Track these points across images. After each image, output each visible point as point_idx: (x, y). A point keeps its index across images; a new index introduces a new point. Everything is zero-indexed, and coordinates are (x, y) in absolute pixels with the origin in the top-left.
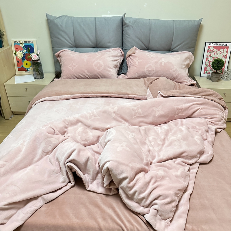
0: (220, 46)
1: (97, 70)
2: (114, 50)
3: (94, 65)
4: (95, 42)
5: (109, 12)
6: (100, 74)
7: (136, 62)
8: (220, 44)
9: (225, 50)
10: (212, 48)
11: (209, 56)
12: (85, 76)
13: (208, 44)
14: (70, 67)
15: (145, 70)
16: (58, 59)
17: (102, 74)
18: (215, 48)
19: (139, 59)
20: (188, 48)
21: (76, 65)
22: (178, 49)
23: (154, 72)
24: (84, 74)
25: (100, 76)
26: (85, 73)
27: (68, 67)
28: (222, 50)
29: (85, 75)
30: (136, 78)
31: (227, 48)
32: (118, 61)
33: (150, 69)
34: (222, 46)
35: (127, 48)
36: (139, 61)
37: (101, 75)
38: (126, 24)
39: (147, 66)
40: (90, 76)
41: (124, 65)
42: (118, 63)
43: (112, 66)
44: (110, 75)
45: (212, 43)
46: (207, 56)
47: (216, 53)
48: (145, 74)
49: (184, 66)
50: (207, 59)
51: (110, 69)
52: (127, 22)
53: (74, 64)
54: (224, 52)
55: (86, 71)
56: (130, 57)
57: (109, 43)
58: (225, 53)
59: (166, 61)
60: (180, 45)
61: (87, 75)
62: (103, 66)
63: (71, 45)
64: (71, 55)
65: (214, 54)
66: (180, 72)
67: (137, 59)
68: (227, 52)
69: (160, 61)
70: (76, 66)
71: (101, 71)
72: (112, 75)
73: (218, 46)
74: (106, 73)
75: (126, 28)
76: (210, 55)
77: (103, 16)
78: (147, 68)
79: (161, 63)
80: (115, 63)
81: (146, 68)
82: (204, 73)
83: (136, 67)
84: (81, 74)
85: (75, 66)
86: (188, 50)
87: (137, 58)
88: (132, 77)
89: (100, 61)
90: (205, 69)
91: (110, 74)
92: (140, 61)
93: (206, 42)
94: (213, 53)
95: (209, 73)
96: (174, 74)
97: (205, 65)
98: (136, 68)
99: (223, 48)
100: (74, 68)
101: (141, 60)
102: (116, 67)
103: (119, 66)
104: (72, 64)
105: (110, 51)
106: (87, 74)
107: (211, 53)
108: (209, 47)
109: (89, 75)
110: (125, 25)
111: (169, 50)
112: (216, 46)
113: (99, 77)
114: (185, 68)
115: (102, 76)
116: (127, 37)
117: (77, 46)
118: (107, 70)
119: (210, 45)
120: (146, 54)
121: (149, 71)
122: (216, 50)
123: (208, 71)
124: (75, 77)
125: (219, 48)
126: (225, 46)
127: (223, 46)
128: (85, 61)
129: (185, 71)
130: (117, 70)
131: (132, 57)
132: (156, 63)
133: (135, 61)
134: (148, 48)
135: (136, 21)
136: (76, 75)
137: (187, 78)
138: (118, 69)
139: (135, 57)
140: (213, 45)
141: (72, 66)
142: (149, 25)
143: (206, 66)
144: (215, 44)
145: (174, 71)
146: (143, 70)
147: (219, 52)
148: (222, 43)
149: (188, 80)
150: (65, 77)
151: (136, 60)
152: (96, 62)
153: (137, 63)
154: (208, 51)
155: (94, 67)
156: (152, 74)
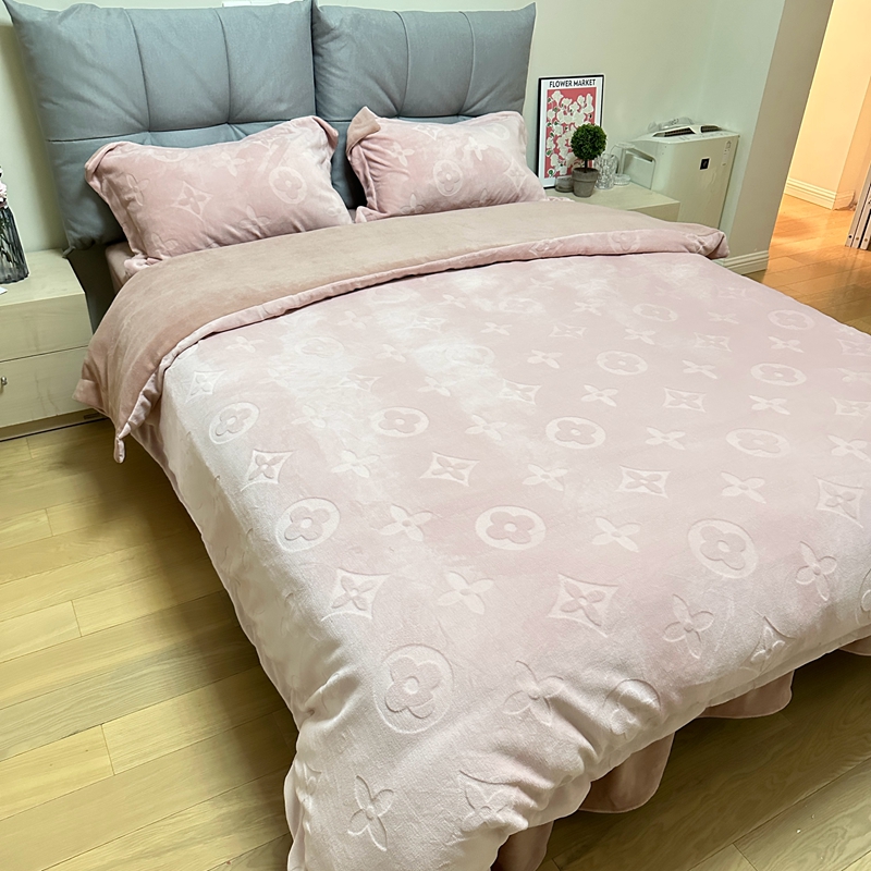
0: (576, 87)
1: (289, 204)
2: (299, 124)
3: (272, 185)
6: (300, 214)
7: (397, 159)
8: (576, 80)
9: (589, 97)
10: (557, 97)
11: (553, 120)
12: (248, 231)
13: (545, 85)
14: (184, 203)
15: (436, 181)
17: (306, 213)
18: (566, 94)
19: (403, 148)
20: (511, 101)
21: (206, 195)
22: (486, 107)
23: (460, 185)
24: (245, 222)
25: (302, 222)
26: (247, 219)
27: (174, 205)
28: (581, 99)
29: (249, 227)
30: (412, 213)
31: (593, 92)
33: (449, 177)
34: (580, 87)
35: (338, 116)
36: (405, 153)
37: (304, 218)
38: (328, 30)
39: (437, 168)
40: (265, 229)
44: (332, 213)
45: (555, 81)
46: (548, 121)
47: (568, 111)
48: (436, 196)
50: (549, 133)
52: (332, 20)
53: (195, 192)
54: (586, 105)
55: (250, 213)
56: (364, 143)
57: (280, 100)
58: (589, 109)
59: (484, 147)
60: (491, 91)
61: (254, 224)
62: (304, 185)
63: (133, 121)
65: (565, 113)
67: (396, 146)
68: (594, 104)
69: (467, 148)
70: (208, 199)
71: (303, 202)
73: (570, 87)
74: (318, 208)
75: (332, 45)
76: (556, 118)
78: (439, 174)
79: (473, 153)
81: (435, 173)
82: (546, 176)
83: (404, 173)
84: (234, 226)
85: (202, 199)
87: (395, 143)
88: (402, 212)
89: (288, 169)
90: (548, 161)
91: (331, 209)
92: (410, 152)
93: (540, 80)
94: (562, 111)
95: (558, 174)
96: (515, 184)
97: (546, 149)
98: (405, 178)
99: (584, 92)
100: (201, 205)
101: (413, 152)
104: (190, 194)
105: (293, 129)
106: (255, 219)
107: (556, 110)
108: (550, 93)
109: (261, 225)
111: (460, 111)
112: (565, 87)
113: (299, 226)
115: (307, 222)
118: (321, 198)
119: (552, 88)
120: (416, 128)
121: (445, 182)
122: (566, 102)
123: (553, 167)
124: (210, 241)
125: (572, 95)
126: (587, 86)
127: (584, 87)
128: (235, 175)
131: (373, 143)
132: (459, 153)
133: (394, 155)
134: (398, 112)
135: (359, 18)
136: (214, 232)
139: (385, 142)
140: (560, 87)
141: (192, 199)
143: (548, 152)
144: (563, 84)
145: (513, 174)
146: (430, 182)
147: (574, 107)
148: (579, 79)
150: (171, 246)
151: (394, 151)
152: (275, 174)
153: (403, 161)
154: (549, 107)
155: (275, 191)
156: (458, 193)
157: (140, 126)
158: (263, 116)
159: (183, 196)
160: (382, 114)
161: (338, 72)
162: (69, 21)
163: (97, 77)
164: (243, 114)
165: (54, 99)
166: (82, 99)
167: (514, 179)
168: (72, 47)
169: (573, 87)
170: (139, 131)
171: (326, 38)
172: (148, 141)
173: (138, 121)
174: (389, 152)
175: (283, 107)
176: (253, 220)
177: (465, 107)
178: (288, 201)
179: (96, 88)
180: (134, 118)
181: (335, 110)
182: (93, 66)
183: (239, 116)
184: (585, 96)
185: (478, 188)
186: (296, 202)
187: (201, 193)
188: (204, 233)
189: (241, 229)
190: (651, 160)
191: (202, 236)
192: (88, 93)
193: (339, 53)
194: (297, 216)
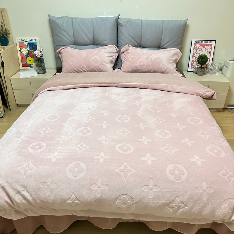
1: (94, 65)
2: (110, 47)
3: (91, 60)
4: (93, 40)
5: (105, 13)
6: (97, 68)
8: (205, 41)
9: (210, 47)
10: (197, 46)
11: (195, 52)
12: (84, 70)
13: (194, 42)
14: (70, 62)
16: (59, 55)
17: (99, 68)
18: (201, 45)
19: (132, 55)
20: (175, 46)
22: (167, 46)
23: (145, 66)
24: (83, 68)
25: (98, 70)
26: (84, 67)
27: (69, 62)
28: (206, 47)
29: (84, 69)
30: (130, 72)
31: (211, 45)
32: (113, 57)
33: (142, 64)
34: (206, 43)
35: (121, 46)
36: (132, 56)
37: (98, 69)
39: (139, 61)
40: (88, 70)
41: (119, 60)
42: (113, 58)
43: (108, 61)
44: (106, 69)
45: (197, 41)
46: (193, 52)
47: (201, 50)
48: (137, 69)
49: (172, 61)
50: (194, 56)
51: (106, 64)
53: (74, 60)
54: (208, 49)
56: (124, 53)
59: (156, 57)
60: (168, 42)
61: (86, 69)
63: (70, 42)
64: (71, 51)
66: (168, 66)
67: (130, 55)
68: (211, 49)
69: (151, 57)
70: (76, 62)
71: (98, 65)
72: (108, 69)
74: (102, 67)
77: (99, 17)
78: (139, 63)
80: (111, 58)
82: (191, 68)
83: (129, 62)
84: (80, 69)
86: (175, 47)
88: (126, 71)
89: (97, 57)
90: (192, 64)
91: (106, 68)
93: (192, 40)
94: (199, 50)
95: (196, 68)
96: (163, 68)
97: (192, 60)
98: (129, 63)
100: (74, 63)
101: (134, 56)
102: (111, 62)
103: (114, 61)
104: (72, 60)
105: (106, 48)
107: (197, 49)
108: (195, 44)
109: (87, 69)
110: (119, 25)
111: (159, 47)
112: (201, 43)
114: (173, 63)
115: (99, 70)
116: (121, 35)
117: (76, 44)
118: (104, 65)
120: (138, 51)
121: (140, 65)
122: (201, 47)
123: (194, 66)
124: (75, 71)
125: (204, 46)
126: (209, 43)
128: (84, 57)
129: (173, 66)
130: (112, 65)
132: (147, 58)
134: (140, 46)
136: (75, 69)
137: (174, 72)
138: (114, 64)
139: (128, 53)
140: (199, 43)
142: (141, 25)
145: (163, 65)
146: (136, 65)
147: (204, 49)
148: (206, 41)
149: (175, 74)
152: (93, 58)
153: (130, 58)
154: (194, 48)
155: (92, 62)
156: (144, 68)
157: (72, 44)
158: (101, 44)
159: (71, 60)
163: (63, 32)
166: (59, 37)
167: (163, 67)
169: (204, 43)
174: (128, 55)
175: (106, 42)
177: (161, 46)
178: (94, 64)
181: (121, 44)
183: (96, 43)
184: (208, 46)
185: (151, 68)
186: (96, 65)
187: (75, 60)
188: (73, 69)
189: (82, 70)
191: (73, 70)
193: (122, 29)
194: (96, 68)
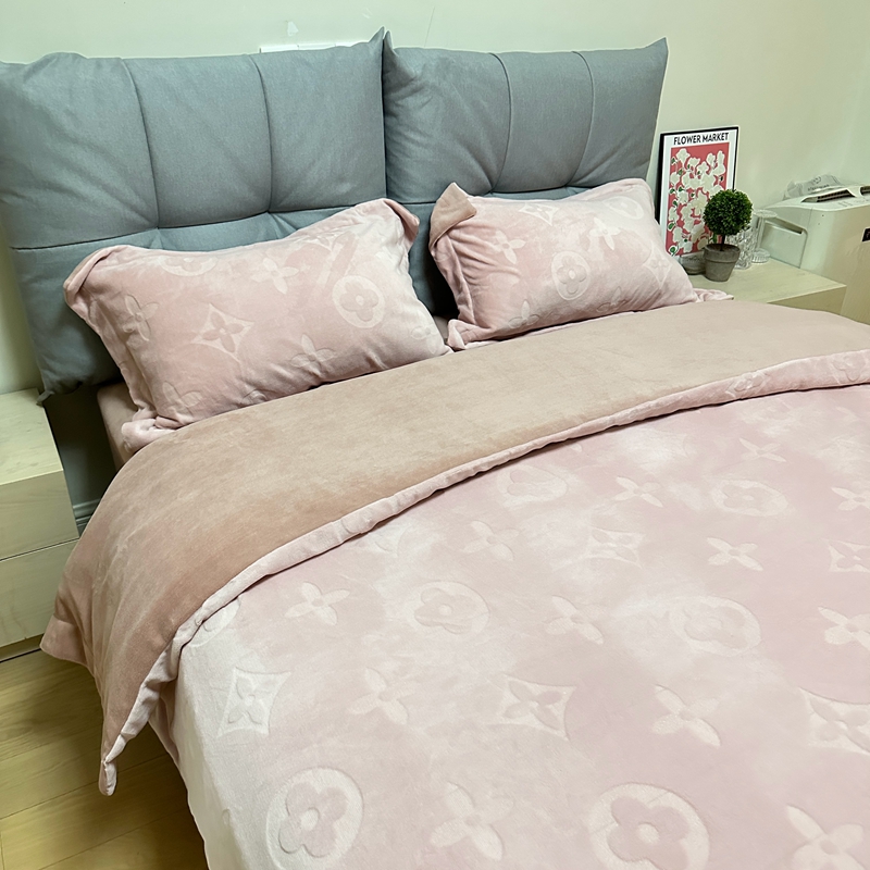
0: (705, 143)
1: (361, 328)
2: (367, 211)
3: (336, 303)
4: (268, 185)
5: (292, 28)
6: (375, 341)
7: (502, 253)
8: (705, 134)
9: (721, 155)
10: (682, 156)
11: (678, 185)
12: (304, 371)
13: (669, 142)
14: (211, 336)
15: (556, 280)
17: (385, 339)
18: (693, 152)
19: (509, 239)
20: (634, 166)
21: (243, 323)
22: (604, 174)
23: (587, 283)
24: (299, 358)
25: (378, 352)
26: (302, 354)
27: (198, 340)
28: (710, 157)
29: (305, 364)
30: (526, 328)
31: (725, 148)
33: (572, 275)
34: (710, 142)
35: (417, 196)
36: (512, 245)
38: (407, 80)
39: (556, 263)
40: (327, 366)
44: (419, 335)
45: (681, 136)
46: (670, 186)
47: (695, 174)
48: (557, 302)
50: (672, 201)
52: (412, 67)
53: (228, 320)
54: (716, 165)
55: (306, 345)
56: (456, 233)
57: (342, 180)
58: (720, 170)
59: (615, 231)
61: (312, 359)
62: (382, 302)
63: (134, 215)
65: (691, 176)
67: (500, 236)
68: (725, 164)
69: (594, 234)
70: (247, 329)
71: (380, 324)
72: (428, 332)
73: (698, 144)
74: (399, 331)
75: (411, 102)
76: (680, 183)
78: (560, 271)
79: (602, 240)
81: (554, 270)
83: (513, 273)
84: (283, 365)
85: (238, 329)
87: (498, 232)
88: (511, 327)
89: (359, 279)
90: (669, 237)
92: (519, 243)
94: (688, 173)
97: (668, 222)
98: (514, 280)
99: (714, 149)
100: (236, 339)
101: (523, 243)
104: (220, 323)
105: (359, 218)
106: (315, 354)
107: (681, 173)
108: (674, 151)
109: (322, 360)
112: (692, 144)
113: (378, 362)
118: (405, 316)
119: (677, 146)
120: (523, 210)
121: (567, 282)
122: (693, 162)
123: (676, 244)
125: (699, 153)
126: (719, 142)
127: (714, 142)
128: (284, 291)
131: (467, 233)
132: (585, 241)
133: (497, 249)
135: (448, 63)
136: (254, 376)
139: (484, 230)
140: (686, 144)
141: (222, 331)
143: (671, 225)
144: (690, 140)
145: (655, 265)
146: (547, 283)
147: (703, 168)
148: (709, 133)
150: (193, 400)
151: (497, 243)
153: (511, 257)
154: (672, 170)
155: (342, 312)
156: (583, 298)
157: (146, 222)
158: (318, 201)
159: (209, 327)
160: (473, 190)
161: (418, 138)
162: (41, 78)
164: (291, 200)
165: (18, 190)
166: (61, 189)
167: (655, 272)
168: (44, 116)
169: (701, 143)
170: (143, 228)
171: (402, 92)
172: (157, 242)
173: (142, 215)
174: (490, 245)
175: (345, 188)
176: (312, 355)
177: (577, 176)
178: (360, 325)
179: (82, 173)
180: (137, 212)
181: (413, 188)
182: (75, 141)
183: (284, 203)
184: (715, 154)
186: (370, 325)
187: (235, 321)
188: (241, 379)
189: (294, 368)
190: (799, 231)
191: (237, 382)
192: (68, 180)
193: (419, 111)
194: (371, 345)
